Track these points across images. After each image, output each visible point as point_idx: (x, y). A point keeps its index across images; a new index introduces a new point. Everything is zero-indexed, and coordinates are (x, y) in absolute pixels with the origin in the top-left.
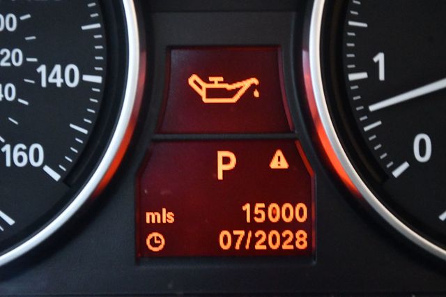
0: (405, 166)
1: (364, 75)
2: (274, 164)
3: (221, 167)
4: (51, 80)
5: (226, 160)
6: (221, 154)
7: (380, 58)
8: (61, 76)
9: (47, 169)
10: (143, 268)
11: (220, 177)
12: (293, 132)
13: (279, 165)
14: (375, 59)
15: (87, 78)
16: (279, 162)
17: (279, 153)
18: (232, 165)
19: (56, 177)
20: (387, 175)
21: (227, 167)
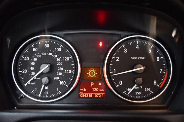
0: (118, 85)
1: (112, 72)
2: (99, 84)
3: (91, 85)
5: (92, 84)
6: (91, 83)
7: (115, 70)
8: (68, 72)
9: (66, 85)
10: (79, 99)
11: (91, 86)
12: (102, 80)
15: (72, 72)
16: (100, 84)
17: (100, 83)
18: (93, 84)
19: (67, 86)
20: (115, 87)
21: (92, 85)
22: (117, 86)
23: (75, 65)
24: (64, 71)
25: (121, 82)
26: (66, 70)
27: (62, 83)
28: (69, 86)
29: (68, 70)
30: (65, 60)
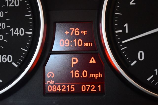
0: (135, 62)
3: (73, 63)
4: (15, 33)
5: (75, 61)
6: (73, 59)
7: (126, 25)
8: (18, 32)
9: (13, 63)
10: (46, 97)
12: (97, 51)
13: (93, 62)
14: (125, 26)
15: (27, 33)
17: (93, 58)
19: (16, 66)
20: (129, 65)
21: (75, 63)
22: (132, 64)
23: (33, 16)
24: (8, 30)
25: (141, 54)
26: (12, 30)
27: (4, 60)
28: (20, 66)
29: (17, 29)
30: (10, 5)
